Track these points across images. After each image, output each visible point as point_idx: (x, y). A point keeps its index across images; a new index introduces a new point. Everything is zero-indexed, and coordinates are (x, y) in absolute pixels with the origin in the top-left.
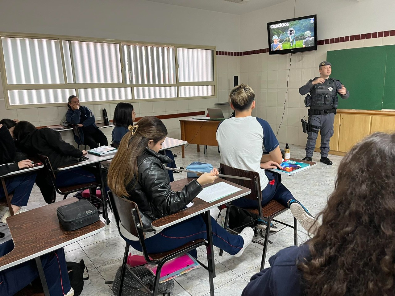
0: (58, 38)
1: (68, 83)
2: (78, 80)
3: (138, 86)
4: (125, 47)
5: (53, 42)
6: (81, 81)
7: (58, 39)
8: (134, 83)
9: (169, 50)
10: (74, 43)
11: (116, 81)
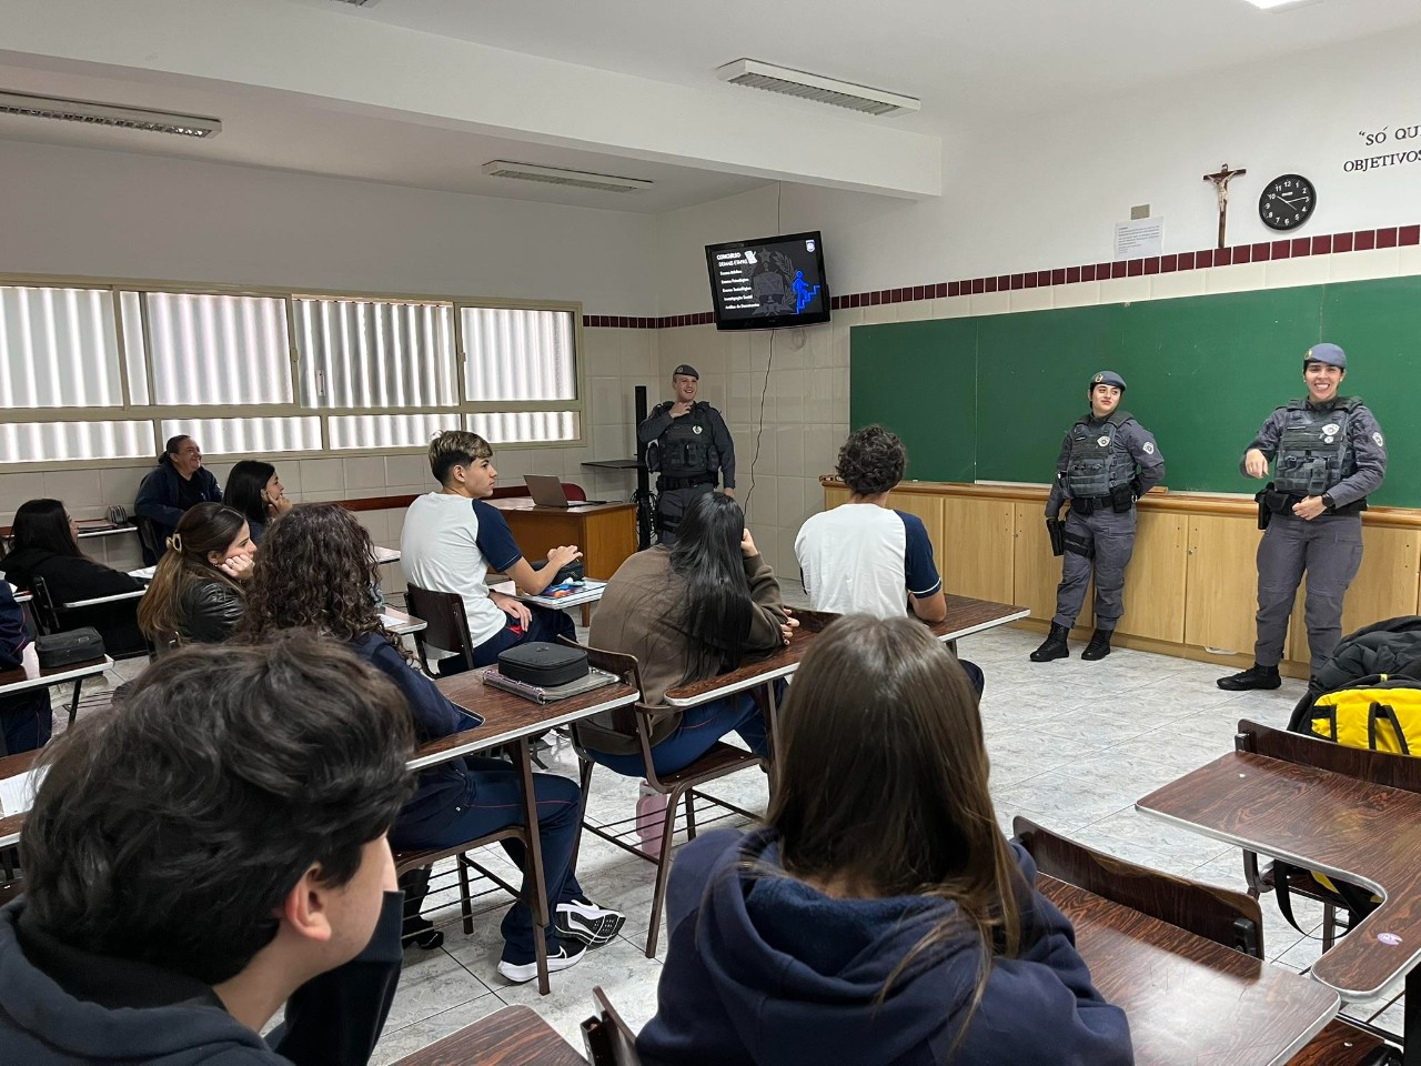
0: (112, 286)
1: (132, 404)
2: (164, 396)
3: (342, 412)
4: (307, 306)
5: (95, 295)
6: (172, 400)
7: (110, 287)
8: (332, 404)
9: (440, 312)
10: (154, 300)
11: (276, 399)
